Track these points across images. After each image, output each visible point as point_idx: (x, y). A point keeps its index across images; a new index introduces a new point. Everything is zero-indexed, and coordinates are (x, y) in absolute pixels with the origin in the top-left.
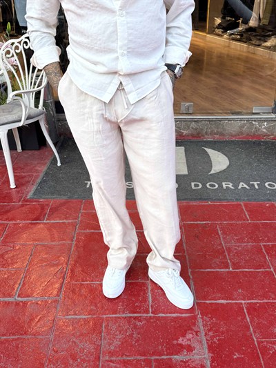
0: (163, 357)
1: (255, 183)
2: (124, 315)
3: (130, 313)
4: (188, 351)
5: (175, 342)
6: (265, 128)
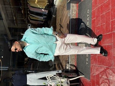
1: (88, 16)
2: (113, 50)
6: (74, 12)
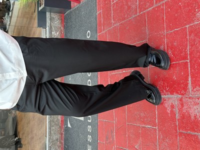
0: (177, 124)
2: (158, 146)
3: (157, 142)
4: (174, 108)
5: (169, 115)
6: (56, 33)
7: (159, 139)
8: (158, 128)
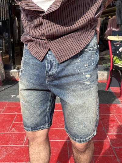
2: (11, 146)
3: (14, 145)
7: (15, 147)
8: (23, 146)
